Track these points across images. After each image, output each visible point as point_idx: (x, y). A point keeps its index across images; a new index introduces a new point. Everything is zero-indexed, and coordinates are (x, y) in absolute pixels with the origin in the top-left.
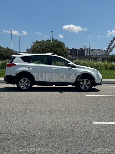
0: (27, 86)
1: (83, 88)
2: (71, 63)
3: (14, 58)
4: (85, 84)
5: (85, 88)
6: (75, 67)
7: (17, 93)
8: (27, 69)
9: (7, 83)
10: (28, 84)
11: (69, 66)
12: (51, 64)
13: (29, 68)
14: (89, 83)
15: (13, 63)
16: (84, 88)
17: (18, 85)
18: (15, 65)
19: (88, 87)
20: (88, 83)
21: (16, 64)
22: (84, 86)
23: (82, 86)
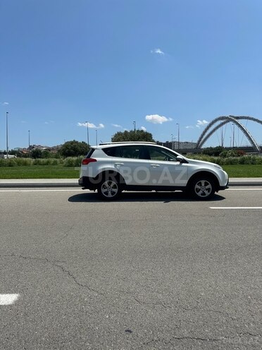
0: (113, 193)
1: (199, 194)
2: (180, 156)
3: (93, 150)
4: (203, 188)
5: (204, 194)
6: (186, 162)
7: (98, 203)
8: (113, 167)
9: (83, 189)
10: (114, 190)
11: (178, 160)
12: (149, 158)
13: (116, 165)
14: (209, 186)
15: (92, 157)
16: (202, 194)
17: (99, 191)
18: (95, 160)
19: (207, 194)
20: (207, 187)
21: (97, 159)
22: (201, 192)
23: (198, 192)
